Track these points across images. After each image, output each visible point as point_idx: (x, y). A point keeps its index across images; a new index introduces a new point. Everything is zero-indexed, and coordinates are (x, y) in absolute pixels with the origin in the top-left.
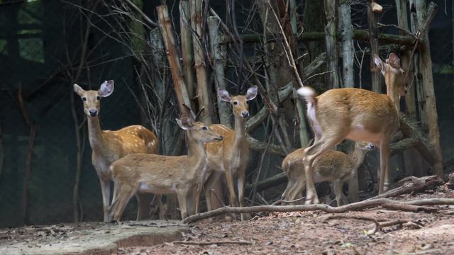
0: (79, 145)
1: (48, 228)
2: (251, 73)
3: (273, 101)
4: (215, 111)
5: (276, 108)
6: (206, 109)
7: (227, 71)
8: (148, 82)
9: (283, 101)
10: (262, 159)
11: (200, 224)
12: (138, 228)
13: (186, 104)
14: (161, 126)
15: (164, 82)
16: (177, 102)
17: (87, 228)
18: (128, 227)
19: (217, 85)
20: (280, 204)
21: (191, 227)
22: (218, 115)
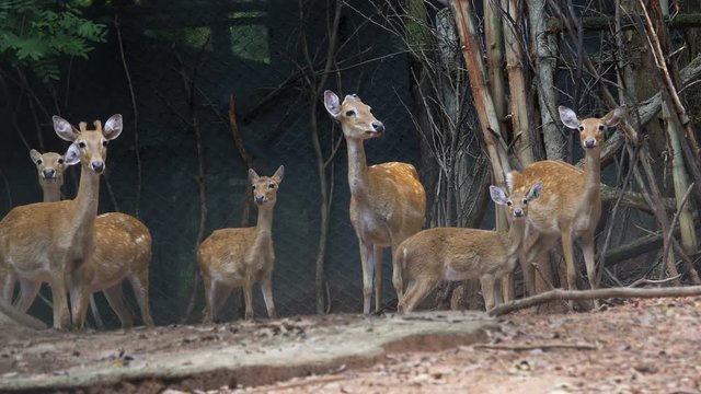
0: (324, 191)
1: (276, 323)
2: (595, 79)
3: (630, 122)
4: (538, 139)
5: (635, 134)
6: (524, 136)
7: (557, 76)
8: (433, 94)
9: (647, 123)
10: (614, 214)
11: (516, 317)
12: (417, 323)
13: (492, 128)
14: (454, 162)
15: (457, 93)
16: (478, 123)
17: (337, 323)
18: (401, 321)
19: (541, 99)
20: (642, 285)
21: (501, 321)
22: (543, 144)
